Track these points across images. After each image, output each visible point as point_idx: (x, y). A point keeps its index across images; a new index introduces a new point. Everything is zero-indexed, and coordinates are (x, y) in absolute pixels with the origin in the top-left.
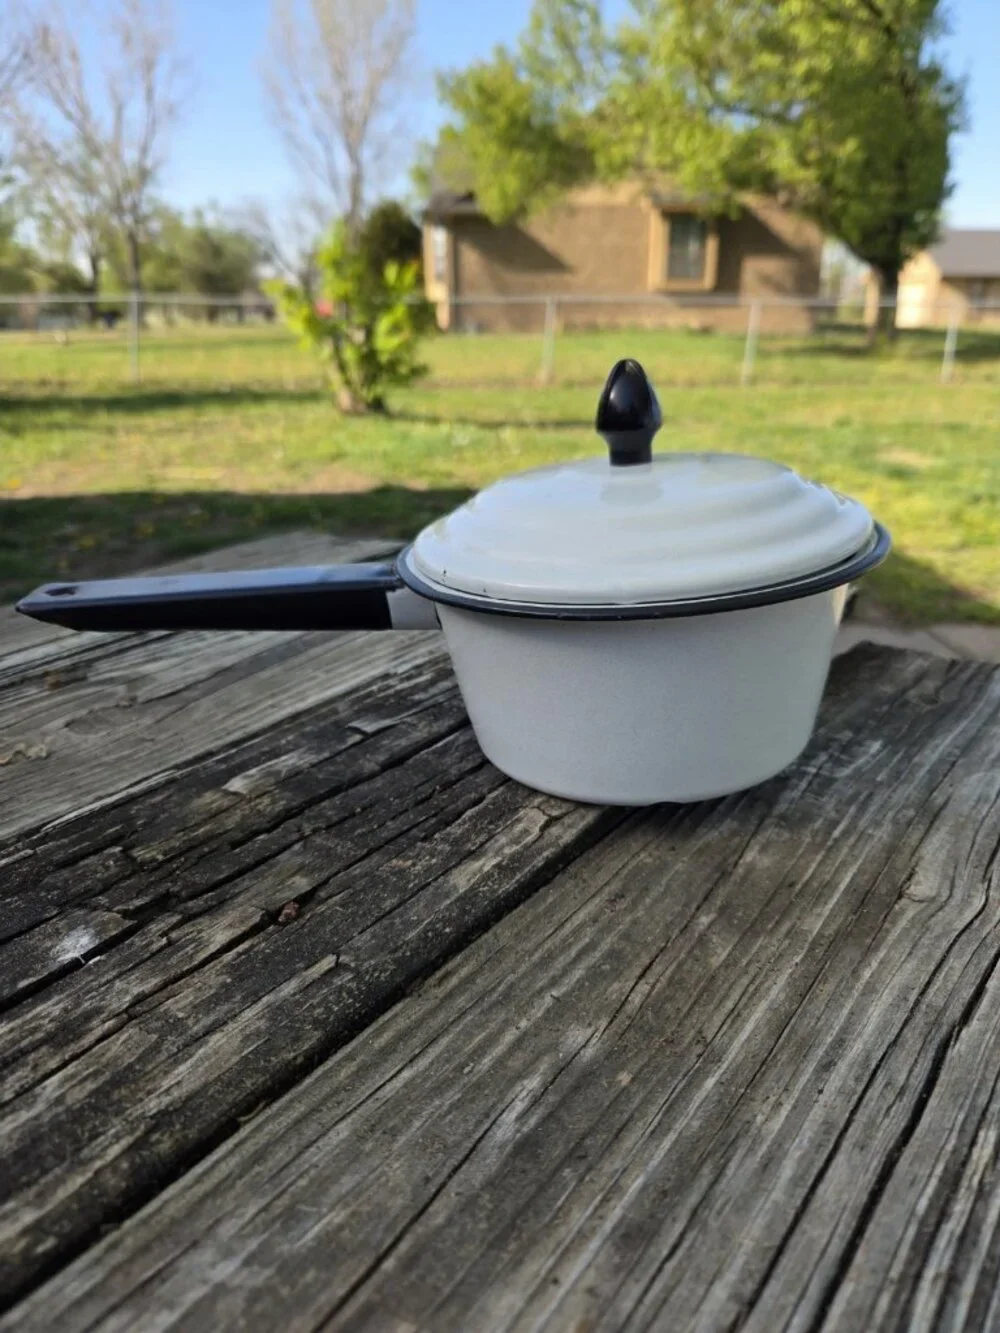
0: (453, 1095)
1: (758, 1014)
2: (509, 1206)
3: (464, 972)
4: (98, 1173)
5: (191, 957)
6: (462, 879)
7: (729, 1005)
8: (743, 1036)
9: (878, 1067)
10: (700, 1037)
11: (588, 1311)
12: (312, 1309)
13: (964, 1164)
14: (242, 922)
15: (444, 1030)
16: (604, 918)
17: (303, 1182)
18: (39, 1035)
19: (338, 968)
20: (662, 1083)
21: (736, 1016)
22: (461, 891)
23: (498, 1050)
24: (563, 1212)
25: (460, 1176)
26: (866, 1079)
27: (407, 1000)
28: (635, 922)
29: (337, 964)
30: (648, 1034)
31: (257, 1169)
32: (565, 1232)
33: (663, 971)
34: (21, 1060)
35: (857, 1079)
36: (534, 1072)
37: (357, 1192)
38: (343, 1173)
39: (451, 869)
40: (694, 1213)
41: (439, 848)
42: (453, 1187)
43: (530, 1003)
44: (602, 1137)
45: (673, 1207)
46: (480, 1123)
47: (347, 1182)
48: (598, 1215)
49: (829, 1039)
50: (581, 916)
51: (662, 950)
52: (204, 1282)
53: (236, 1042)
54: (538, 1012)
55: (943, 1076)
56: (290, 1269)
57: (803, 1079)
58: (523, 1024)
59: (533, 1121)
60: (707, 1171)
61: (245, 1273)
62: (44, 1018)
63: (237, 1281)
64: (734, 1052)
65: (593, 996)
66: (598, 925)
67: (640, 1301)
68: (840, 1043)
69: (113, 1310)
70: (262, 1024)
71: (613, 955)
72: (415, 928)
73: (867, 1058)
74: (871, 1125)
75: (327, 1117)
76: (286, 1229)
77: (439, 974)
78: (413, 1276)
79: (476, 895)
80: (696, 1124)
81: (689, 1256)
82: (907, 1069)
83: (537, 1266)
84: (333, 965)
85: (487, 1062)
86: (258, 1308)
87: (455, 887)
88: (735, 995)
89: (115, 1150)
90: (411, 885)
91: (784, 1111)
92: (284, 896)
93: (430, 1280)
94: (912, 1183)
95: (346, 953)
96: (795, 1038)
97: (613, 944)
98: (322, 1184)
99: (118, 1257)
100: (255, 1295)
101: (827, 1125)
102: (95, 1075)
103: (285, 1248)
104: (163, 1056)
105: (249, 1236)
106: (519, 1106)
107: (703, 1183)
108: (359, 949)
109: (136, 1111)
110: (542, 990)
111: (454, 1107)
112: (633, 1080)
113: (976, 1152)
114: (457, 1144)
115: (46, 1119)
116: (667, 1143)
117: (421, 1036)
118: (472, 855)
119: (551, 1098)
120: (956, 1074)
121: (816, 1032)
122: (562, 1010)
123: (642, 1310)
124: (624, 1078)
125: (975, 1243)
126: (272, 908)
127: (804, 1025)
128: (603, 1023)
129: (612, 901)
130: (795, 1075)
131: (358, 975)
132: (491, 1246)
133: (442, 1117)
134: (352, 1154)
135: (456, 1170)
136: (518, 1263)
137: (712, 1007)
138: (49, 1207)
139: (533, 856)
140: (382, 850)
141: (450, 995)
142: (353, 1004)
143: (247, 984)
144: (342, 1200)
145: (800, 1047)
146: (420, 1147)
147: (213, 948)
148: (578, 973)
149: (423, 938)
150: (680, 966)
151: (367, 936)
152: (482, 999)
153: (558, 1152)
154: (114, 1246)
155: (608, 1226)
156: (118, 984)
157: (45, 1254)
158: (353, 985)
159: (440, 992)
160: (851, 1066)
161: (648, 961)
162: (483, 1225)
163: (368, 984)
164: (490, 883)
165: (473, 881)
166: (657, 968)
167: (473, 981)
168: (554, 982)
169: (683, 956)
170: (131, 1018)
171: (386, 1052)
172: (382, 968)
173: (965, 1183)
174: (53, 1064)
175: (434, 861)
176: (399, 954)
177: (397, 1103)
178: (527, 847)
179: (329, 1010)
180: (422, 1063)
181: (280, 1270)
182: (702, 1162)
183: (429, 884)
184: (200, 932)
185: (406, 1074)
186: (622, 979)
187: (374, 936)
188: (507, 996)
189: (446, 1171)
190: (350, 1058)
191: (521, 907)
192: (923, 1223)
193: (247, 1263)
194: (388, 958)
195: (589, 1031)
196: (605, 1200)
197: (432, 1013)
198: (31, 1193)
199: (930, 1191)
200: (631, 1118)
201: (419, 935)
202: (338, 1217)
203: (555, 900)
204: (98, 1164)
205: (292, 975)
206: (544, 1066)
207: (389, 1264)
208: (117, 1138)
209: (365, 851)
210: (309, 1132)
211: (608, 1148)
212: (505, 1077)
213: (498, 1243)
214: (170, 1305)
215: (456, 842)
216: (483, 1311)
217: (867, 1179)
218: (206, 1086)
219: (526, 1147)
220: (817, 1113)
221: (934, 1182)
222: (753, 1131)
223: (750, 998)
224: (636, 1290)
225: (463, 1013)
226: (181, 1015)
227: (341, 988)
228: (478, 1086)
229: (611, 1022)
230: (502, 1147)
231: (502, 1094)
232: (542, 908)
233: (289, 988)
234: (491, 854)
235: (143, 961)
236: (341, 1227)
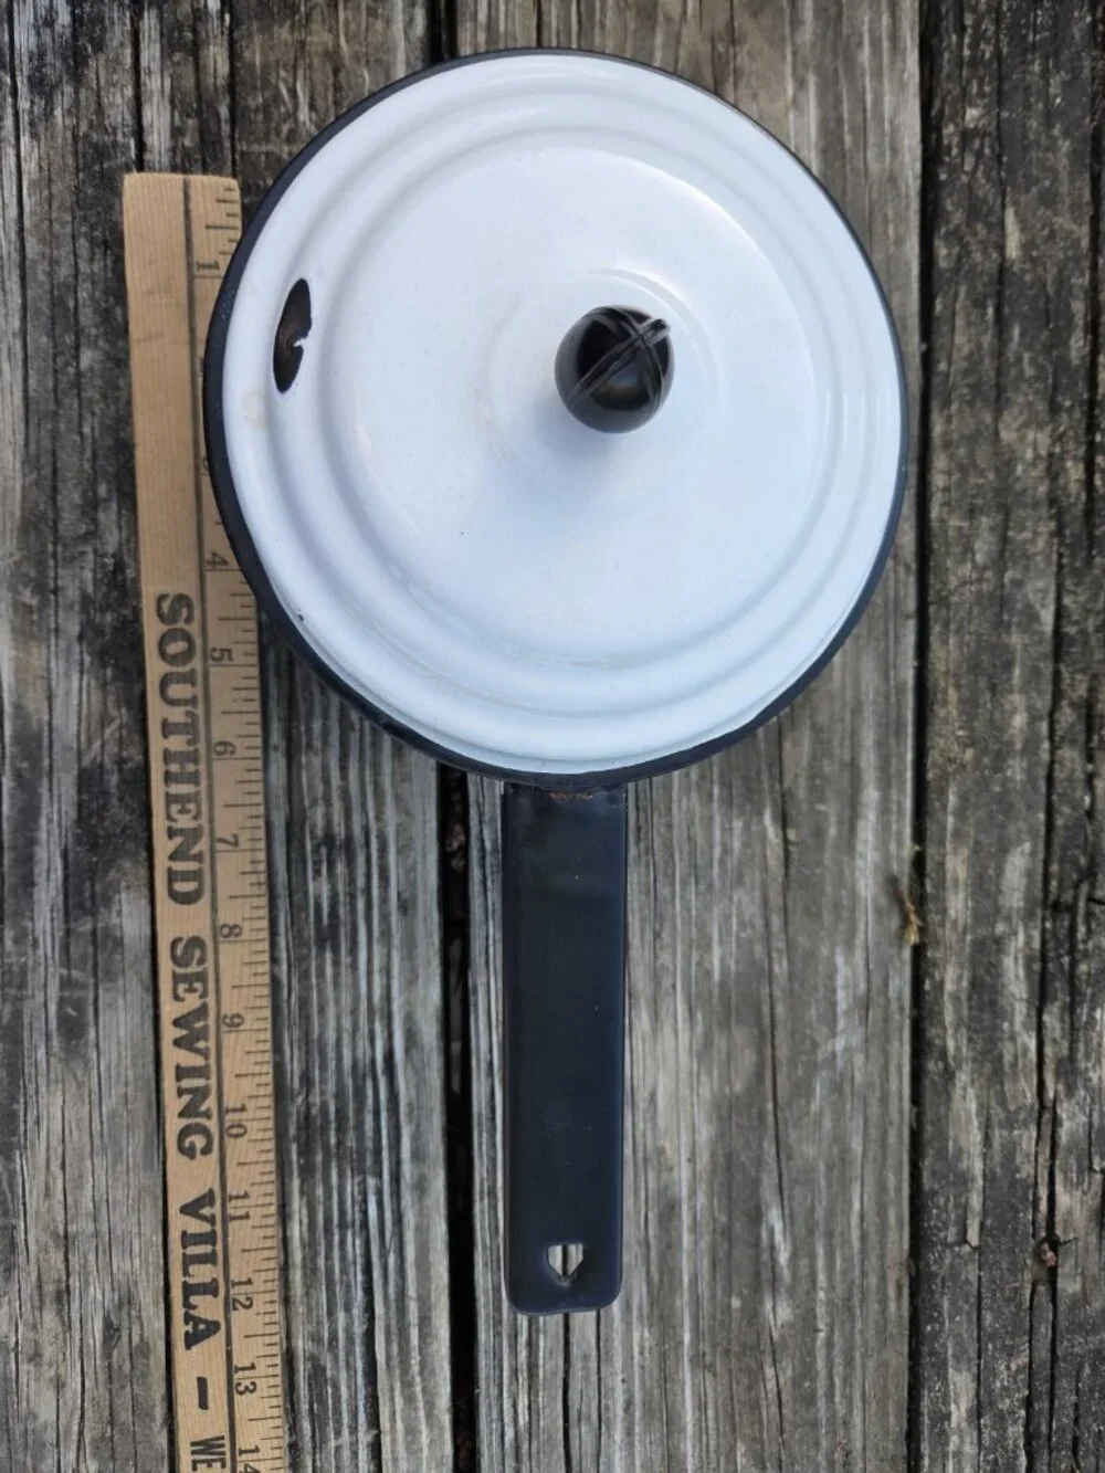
0: (820, 1214)
1: (689, 1417)
2: (739, 1178)
3: (892, 1306)
4: (945, 1029)
5: (1065, 1172)
6: (961, 1382)
7: (711, 1413)
8: (688, 1392)
9: (600, 1428)
10: (711, 1368)
11: (666, 1159)
12: (784, 1062)
13: (530, 1388)
14: (1066, 1222)
15: (863, 1251)
16: (841, 1432)
17: (848, 1107)
18: (1080, 1055)
19: (964, 1240)
20: (713, 1317)
21: (701, 1407)
22: (951, 1370)
23: (821, 1263)
24: (710, 1197)
25: (775, 1174)
26: (603, 1411)
27: (905, 1255)
28: (817, 1444)
29: (965, 1241)
30: (744, 1346)
31: (878, 1093)
32: (702, 1189)
33: (769, 1411)
34: (1068, 1037)
35: (607, 1408)
36: (788, 1265)
37: (818, 1124)
38: (834, 1128)
39: (979, 1384)
40: (648, 1247)
41: (1007, 1401)
42: (774, 1166)
43: (830, 1314)
44: (721, 1254)
45: (660, 1242)
46: (791, 1209)
47: (827, 1124)
48: (693, 1209)
49: (637, 1430)
50: (857, 1420)
51: (782, 1432)
52: (842, 1032)
53: (963, 1143)
54: (821, 1311)
55: (561, 1449)
56: (813, 1068)
57: (637, 1383)
58: (821, 1295)
59: (764, 1234)
60: (656, 1276)
61: (830, 1048)
62: (1094, 1067)
63: (829, 1044)
64: (686, 1373)
65: (797, 1352)
66: (840, 1421)
67: (646, 1181)
68: (629, 1432)
69: (869, 990)
70: (964, 1165)
71: (809, 1400)
72: (949, 1312)
73: (608, 1429)
74: (586, 1378)
75: (874, 1148)
76: (832, 1081)
77: (906, 1291)
78: (755, 1110)
79: (938, 1375)
80: (678, 1303)
81: (638, 1222)
82: (583, 1435)
83: (704, 1160)
84: (969, 1237)
85: (820, 1251)
86: (808, 1042)
87: (958, 1370)
88: (711, 1424)
89: (951, 1044)
90: (990, 1346)
91: (636, 1349)
92: (1067, 1265)
93: (745, 1115)
94: (551, 1353)
95: (969, 1254)
96: (658, 1415)
97: (818, 1410)
98: (839, 1115)
99: (894, 1006)
100: (815, 1045)
101: (610, 1360)
102: (1014, 1065)
103: (824, 1073)
104: (993, 1103)
105: (846, 1064)
106: (778, 1237)
107: (654, 1268)
108: (966, 1264)
109: (967, 1067)
110: (832, 1331)
111: (812, 1210)
112: (729, 1306)
113: (526, 1403)
114: (792, 1189)
115: (1006, 1026)
116: (686, 1278)
117: (873, 1238)
118: (977, 1412)
119: (765, 1257)
120: (555, 1456)
121: (647, 1428)
122: (806, 1322)
123: (643, 1179)
124: (736, 1303)
125: (509, 1336)
126: (1061, 1249)
127: (658, 1431)
128: (776, 1336)
129: (848, 1454)
130: (643, 1382)
131: (946, 1245)
132: (731, 1153)
133: (813, 1197)
134: (840, 1139)
135: (780, 1176)
136: (713, 1154)
137: (720, 1403)
138: (946, 997)
139: (932, 1449)
140: (1048, 1365)
141: (883, 1278)
142: (929, 1222)
143: (1005, 1184)
144: (821, 1114)
145: (651, 1409)
146: (810, 1170)
147: (1059, 1188)
148: (820, 1365)
149: (937, 1307)
150: (761, 1422)
151: (973, 1278)
152: (862, 1293)
153: (738, 1227)
154: (901, 1009)
155: (685, 1207)
156: (1083, 1119)
157: (924, 982)
158: (942, 1235)
159: (892, 1275)
160: (615, 1416)
161: (784, 1411)
162: (743, 1158)
163: (935, 1244)
164: (939, 1394)
165: (952, 1387)
166: (774, 1409)
167: (880, 1302)
168: (829, 1344)
169: (765, 1436)
170: (1042, 1107)
171: (882, 1210)
172: (939, 1262)
173: (525, 1374)
174: (1048, 1050)
175: (998, 1384)
176: (938, 1281)
177: (845, 1185)
178: (945, 1456)
179: (938, 1207)
180: (855, 1220)
181: (815, 1064)
182: (661, 1280)
183: (979, 1358)
184: (1084, 1193)
185: (857, 1206)
186: (789, 1382)
187: (967, 1281)
188: (850, 1309)
189: (784, 1171)
190: (899, 1189)
191: (906, 1395)
192: (538, 1330)
193: (834, 1055)
194: (942, 1272)
195: (779, 1322)
196: (695, 1218)
197: (882, 1257)
198: (963, 997)
199: (541, 1354)
200: (714, 1278)
201: (942, 1307)
202: (815, 1106)
203: (888, 1422)
204: (950, 1032)
205: (985, 1212)
206: (786, 1274)
207: (770, 1106)
208: (958, 1049)
209: (1059, 1353)
210: (874, 1133)
211: (714, 1248)
212: (801, 1250)
213: (729, 1157)
214: (846, 1013)
215: (1001, 1419)
216: (710, 1122)
217: (574, 1339)
218: (949, 1108)
219: (756, 1216)
220: (618, 1363)
221: (541, 1362)
222: (646, 1322)
223: (701, 1428)
224: (652, 1186)
225: (864, 1274)
226: (1016, 1132)
227: (947, 1228)
228: (811, 1232)
229: (771, 1338)
230: (768, 1207)
231: (794, 1238)
232: (891, 1408)
233: (976, 1201)
234: (964, 1425)
235: (1090, 1144)
236: (808, 1103)
